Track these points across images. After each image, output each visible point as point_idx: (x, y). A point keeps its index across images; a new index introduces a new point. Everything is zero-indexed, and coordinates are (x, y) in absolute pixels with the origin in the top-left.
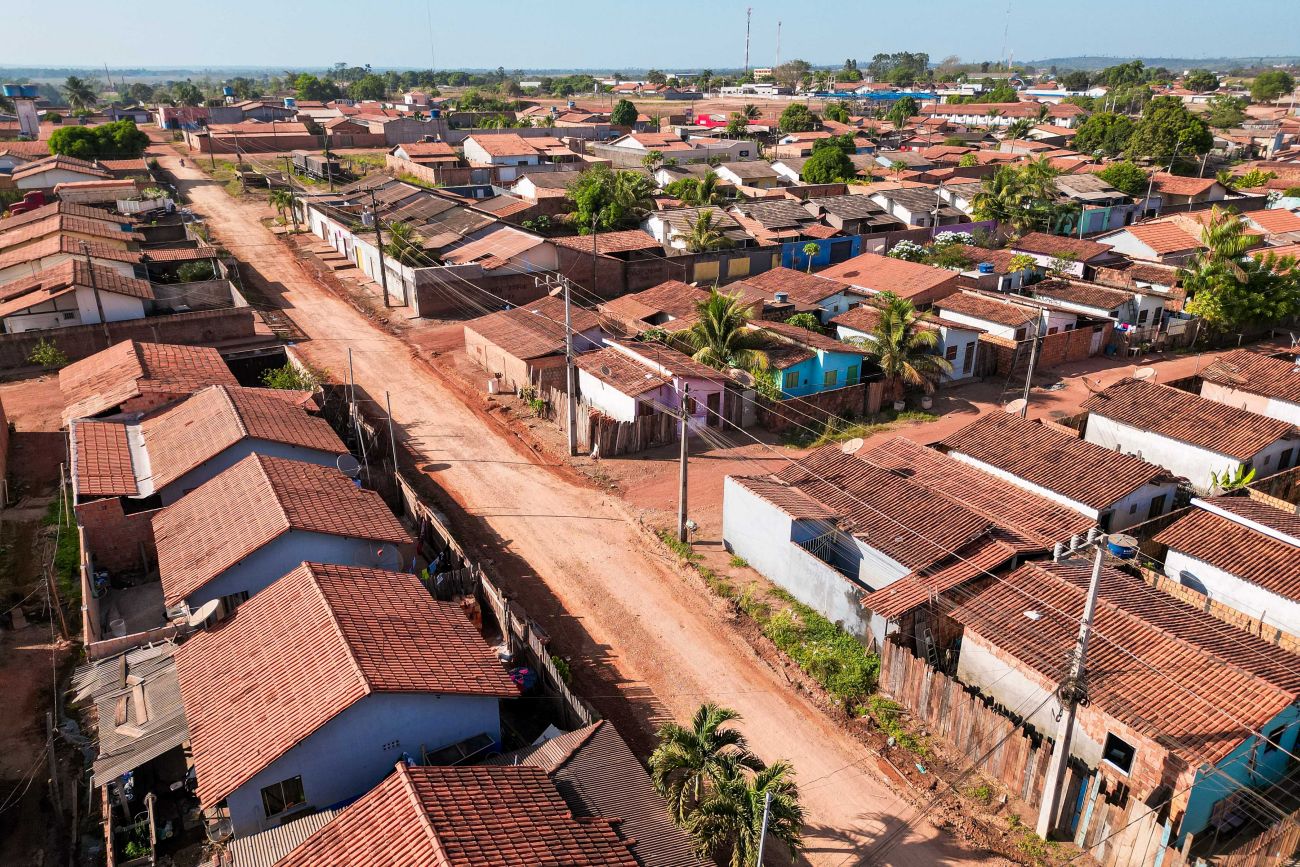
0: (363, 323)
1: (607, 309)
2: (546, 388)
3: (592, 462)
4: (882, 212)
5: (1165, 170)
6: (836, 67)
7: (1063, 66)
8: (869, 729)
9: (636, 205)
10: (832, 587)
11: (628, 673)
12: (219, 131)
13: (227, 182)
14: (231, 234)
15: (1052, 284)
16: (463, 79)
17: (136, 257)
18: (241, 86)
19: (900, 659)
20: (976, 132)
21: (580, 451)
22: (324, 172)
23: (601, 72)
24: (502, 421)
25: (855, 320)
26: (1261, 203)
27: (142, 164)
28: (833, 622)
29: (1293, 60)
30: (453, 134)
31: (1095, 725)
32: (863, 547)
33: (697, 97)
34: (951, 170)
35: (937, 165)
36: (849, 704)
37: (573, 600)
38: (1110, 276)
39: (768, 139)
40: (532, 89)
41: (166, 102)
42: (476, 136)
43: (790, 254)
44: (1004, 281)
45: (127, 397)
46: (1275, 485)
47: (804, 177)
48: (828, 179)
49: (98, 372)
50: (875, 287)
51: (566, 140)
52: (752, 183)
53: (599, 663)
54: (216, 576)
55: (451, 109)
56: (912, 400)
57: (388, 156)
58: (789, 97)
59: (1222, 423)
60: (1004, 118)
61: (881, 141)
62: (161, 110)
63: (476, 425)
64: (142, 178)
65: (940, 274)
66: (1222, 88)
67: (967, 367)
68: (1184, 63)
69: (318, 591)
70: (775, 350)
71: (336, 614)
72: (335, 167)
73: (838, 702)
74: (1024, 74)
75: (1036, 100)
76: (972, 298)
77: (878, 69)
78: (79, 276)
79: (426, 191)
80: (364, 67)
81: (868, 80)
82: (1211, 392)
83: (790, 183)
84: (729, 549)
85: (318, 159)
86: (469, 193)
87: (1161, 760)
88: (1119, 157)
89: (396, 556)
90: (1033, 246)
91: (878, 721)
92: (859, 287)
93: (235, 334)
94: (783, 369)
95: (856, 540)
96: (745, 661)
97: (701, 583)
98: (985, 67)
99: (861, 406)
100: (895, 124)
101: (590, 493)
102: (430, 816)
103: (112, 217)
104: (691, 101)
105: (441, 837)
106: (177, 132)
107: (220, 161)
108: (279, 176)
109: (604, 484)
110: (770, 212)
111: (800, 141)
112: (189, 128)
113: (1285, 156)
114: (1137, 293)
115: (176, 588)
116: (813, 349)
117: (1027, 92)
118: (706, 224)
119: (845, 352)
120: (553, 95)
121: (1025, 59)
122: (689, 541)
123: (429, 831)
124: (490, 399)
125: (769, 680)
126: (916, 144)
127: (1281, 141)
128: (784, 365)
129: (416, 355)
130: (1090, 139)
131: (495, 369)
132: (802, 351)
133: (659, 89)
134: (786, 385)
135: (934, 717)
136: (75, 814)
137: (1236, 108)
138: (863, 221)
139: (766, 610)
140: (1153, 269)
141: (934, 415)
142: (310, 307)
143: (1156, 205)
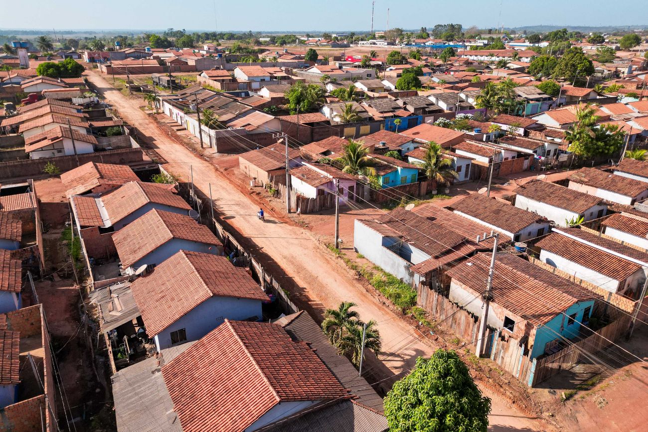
0: (192, 155)
1: (304, 149)
2: (277, 183)
3: (297, 216)
4: (432, 104)
5: (571, 84)
6: (417, 30)
7: (531, 30)
8: (412, 319)
9: (317, 100)
10: (398, 264)
11: (313, 298)
12: (116, 64)
13: (121, 89)
14: (126, 114)
15: (508, 138)
16: (231, 36)
17: (87, 125)
18: (123, 41)
19: (425, 291)
20: (483, 64)
21: (292, 211)
22: (168, 84)
23: (300, 33)
24: (257, 198)
25: (416, 154)
26: (615, 100)
27: (81, 80)
28: (399, 279)
29: (645, 27)
30: (228, 66)
31: (500, 313)
32: (412, 248)
33: (347, 46)
34: (467, 84)
35: (461, 81)
36: (404, 310)
37: (290, 271)
38: (535, 134)
39: (380, 68)
40: (266, 42)
41: (87, 49)
42: (240, 67)
43: (387, 124)
44: (487, 137)
45: (95, 186)
46: (593, 225)
47: (397, 87)
48: (408, 88)
49: (79, 176)
50: (426, 139)
51: (283, 68)
52: (372, 90)
53: (301, 295)
54: (143, 257)
55: (227, 53)
56: (440, 189)
57: (198, 77)
58: (393, 46)
59: (572, 198)
60: (498, 57)
61: (435, 69)
62: (86, 53)
63: (246, 200)
64: (82, 87)
65: (457, 133)
66: (606, 42)
67: (466, 176)
68: (590, 29)
69: (188, 260)
70: (379, 167)
71: (196, 269)
72: (173, 82)
73: (400, 309)
74: (509, 35)
75: (513, 48)
76: (470, 144)
77: (437, 32)
78: (64, 133)
79: (218, 94)
80: (182, 31)
81: (432, 38)
82: (573, 186)
83: (391, 90)
84: (357, 251)
85: (165, 78)
86: (238, 95)
87: (524, 325)
88: (550, 77)
89: (216, 250)
90: (501, 120)
91: (416, 316)
92: (419, 139)
93: (134, 160)
94: (382, 176)
95: (410, 246)
96: (362, 294)
97: (344, 265)
98: (490, 31)
99: (417, 192)
100: (443, 61)
101: (296, 229)
102: (239, 336)
103: (72, 106)
104: (344, 48)
105: (244, 342)
106: (94, 64)
107: (117, 78)
108: (147, 86)
109: (302, 225)
110: (380, 104)
111: (396, 69)
112: (101, 63)
113: (629, 77)
114: (545, 142)
115: (127, 261)
116: (396, 167)
117: (510, 44)
118: (350, 110)
119: (410, 168)
120: (276, 45)
121: (512, 27)
122: (339, 248)
123: (239, 340)
124: (251, 189)
125: (372, 301)
126: (453, 71)
127: (631, 69)
128: (383, 174)
129: (217, 170)
130: (536, 69)
131: (253, 176)
132: (391, 168)
133: (328, 42)
134: (384, 182)
135: (438, 314)
136: (92, 348)
137: (611, 53)
138: (424, 108)
139: (371, 274)
140: (555, 131)
141: (450, 196)
142: (166, 148)
143: (563, 101)
